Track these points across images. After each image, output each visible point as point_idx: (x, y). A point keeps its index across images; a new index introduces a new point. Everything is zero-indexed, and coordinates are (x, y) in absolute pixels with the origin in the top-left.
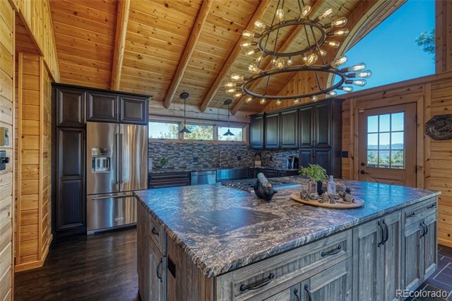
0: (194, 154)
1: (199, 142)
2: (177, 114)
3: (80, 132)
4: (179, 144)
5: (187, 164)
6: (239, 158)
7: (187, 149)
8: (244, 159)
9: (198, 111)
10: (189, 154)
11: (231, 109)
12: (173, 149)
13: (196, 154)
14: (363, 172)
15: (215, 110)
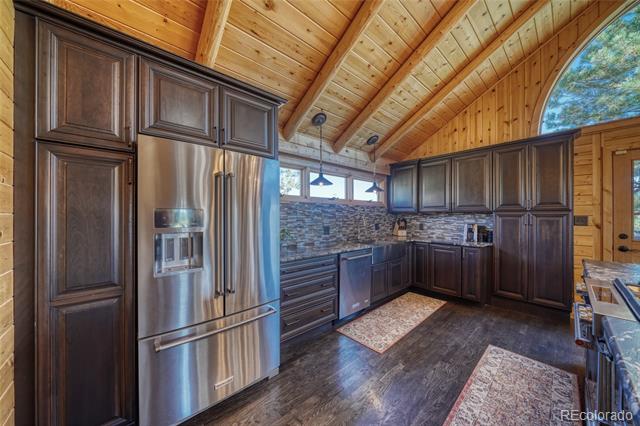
0: (325, 221)
1: (330, 202)
2: (302, 151)
3: (118, 162)
4: (304, 203)
5: (315, 238)
6: (377, 228)
7: (315, 213)
8: (383, 228)
9: (331, 151)
10: (317, 221)
11: (372, 152)
12: (295, 213)
13: (326, 222)
14: (622, 249)
15: (352, 152)
